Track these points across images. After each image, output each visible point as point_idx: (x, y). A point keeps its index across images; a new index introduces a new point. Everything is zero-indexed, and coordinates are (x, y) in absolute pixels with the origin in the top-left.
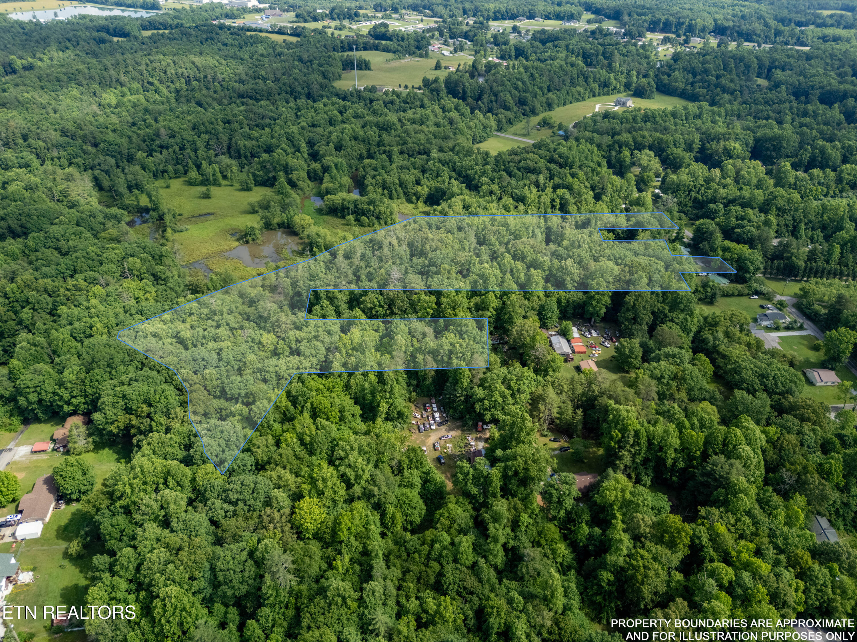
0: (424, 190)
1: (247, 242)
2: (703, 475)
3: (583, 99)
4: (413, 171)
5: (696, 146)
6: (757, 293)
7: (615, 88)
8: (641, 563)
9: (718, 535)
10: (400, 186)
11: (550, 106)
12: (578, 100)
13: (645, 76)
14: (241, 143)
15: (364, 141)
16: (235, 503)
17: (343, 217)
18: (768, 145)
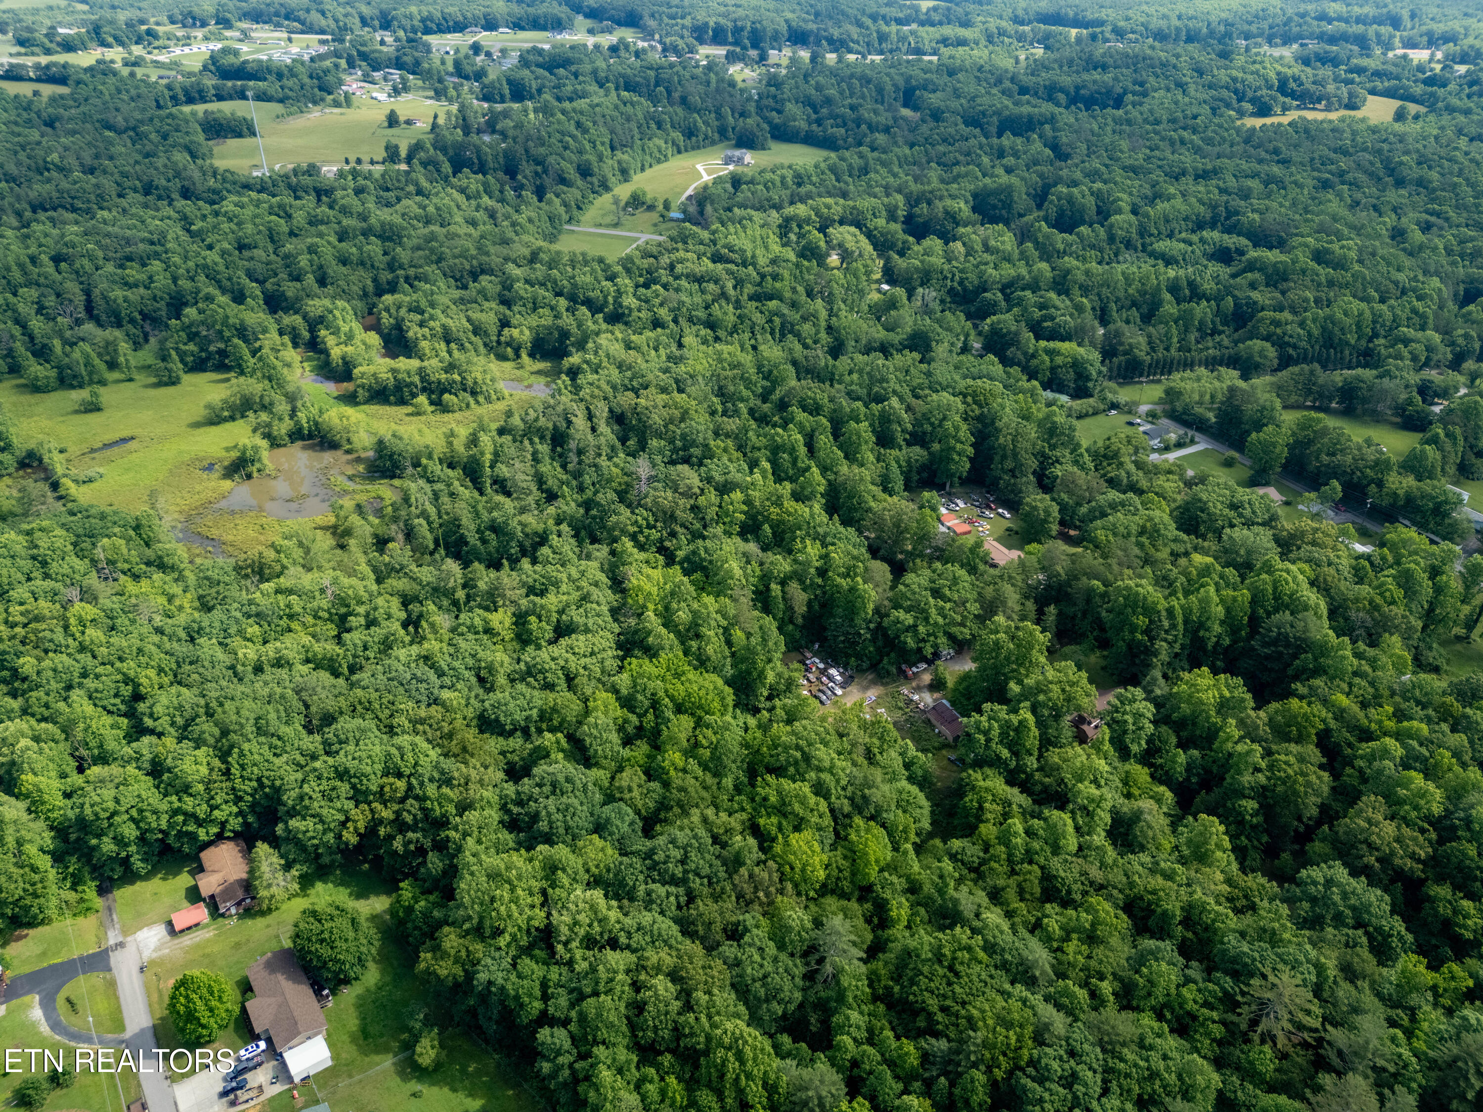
0: (522, 333)
1: (249, 477)
2: (1265, 644)
3: (666, 159)
4: (487, 305)
5: (901, 213)
6: (1114, 406)
7: (706, 137)
8: (1290, 772)
9: (1343, 710)
10: (475, 333)
11: (625, 174)
12: (659, 161)
13: (742, 115)
14: (118, 293)
15: (362, 263)
16: (683, 882)
17: (402, 402)
18: (993, 201)
